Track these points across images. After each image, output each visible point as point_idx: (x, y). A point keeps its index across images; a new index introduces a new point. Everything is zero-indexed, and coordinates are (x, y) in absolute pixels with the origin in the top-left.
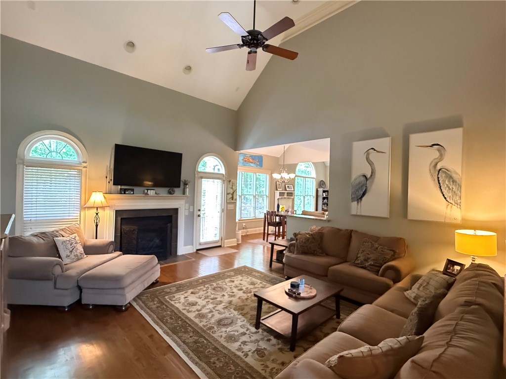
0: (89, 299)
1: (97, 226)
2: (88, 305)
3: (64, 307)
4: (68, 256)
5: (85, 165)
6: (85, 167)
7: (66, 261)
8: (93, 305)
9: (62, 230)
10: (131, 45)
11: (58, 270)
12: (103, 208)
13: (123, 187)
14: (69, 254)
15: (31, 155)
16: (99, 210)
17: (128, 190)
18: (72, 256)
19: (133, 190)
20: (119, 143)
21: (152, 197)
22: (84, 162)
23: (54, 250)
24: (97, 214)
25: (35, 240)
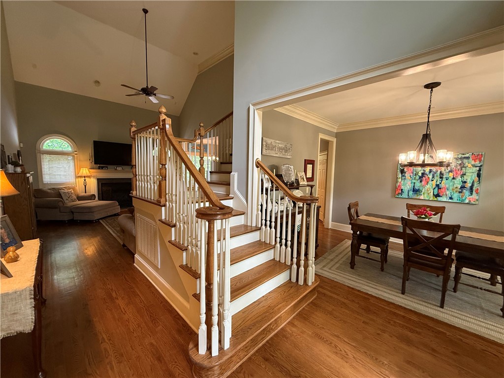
0: (78, 217)
1: (85, 187)
2: (78, 220)
3: (66, 221)
4: (67, 200)
5: (76, 153)
6: (76, 154)
7: (66, 201)
8: (79, 220)
9: (64, 187)
10: (97, 82)
11: (61, 204)
12: (89, 177)
13: (101, 165)
14: (67, 198)
15: (44, 148)
16: (86, 178)
17: (104, 167)
18: (70, 200)
19: (107, 167)
20: (96, 140)
21: (120, 171)
22: (75, 151)
23: (60, 195)
24: (85, 180)
25: (49, 191)
